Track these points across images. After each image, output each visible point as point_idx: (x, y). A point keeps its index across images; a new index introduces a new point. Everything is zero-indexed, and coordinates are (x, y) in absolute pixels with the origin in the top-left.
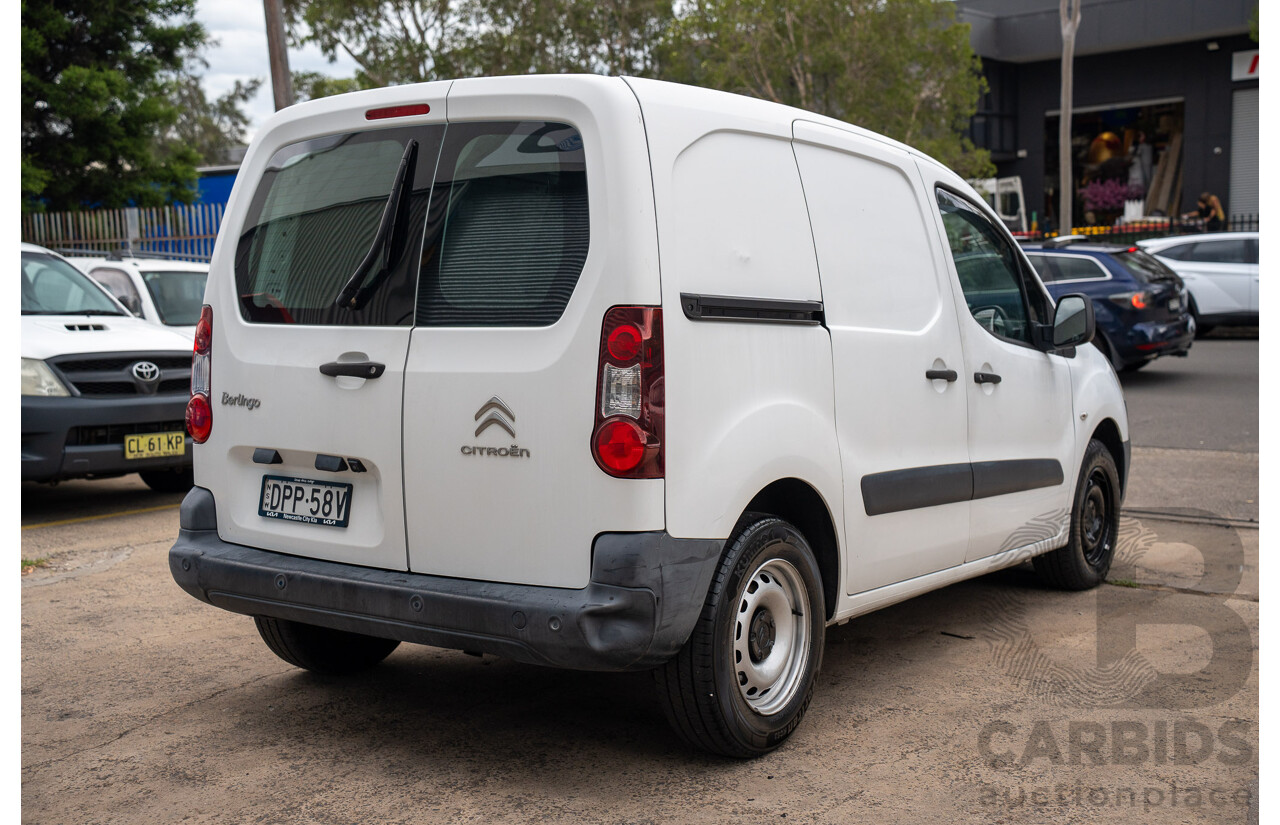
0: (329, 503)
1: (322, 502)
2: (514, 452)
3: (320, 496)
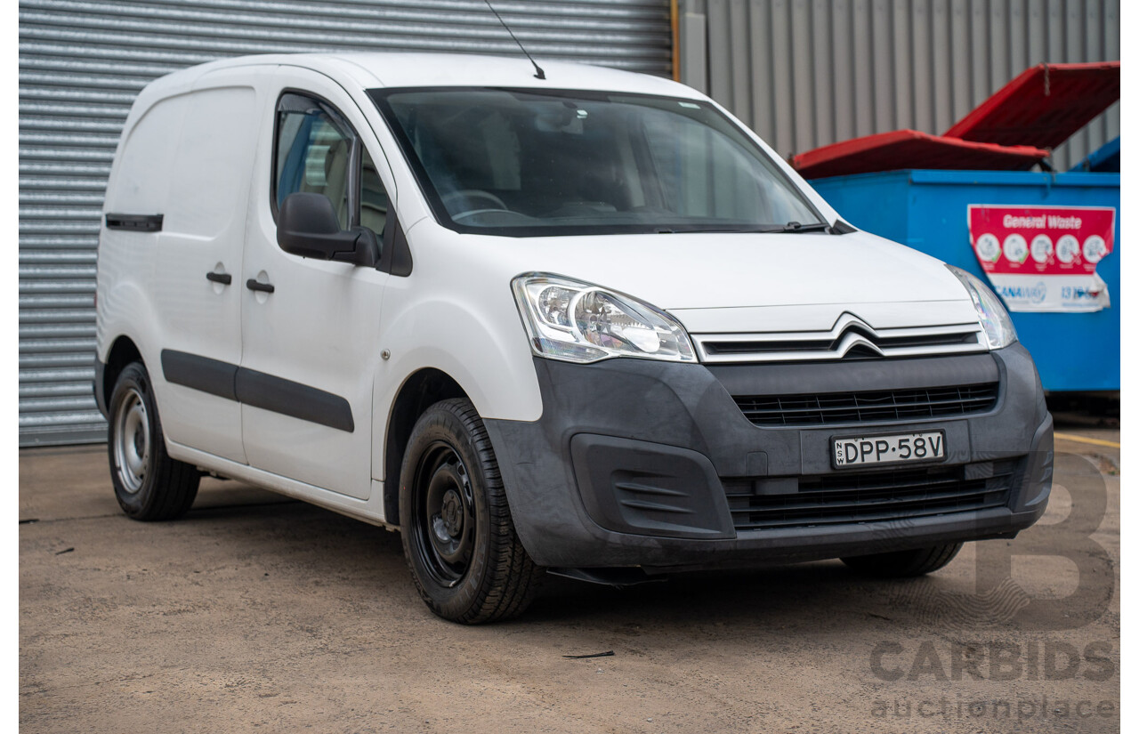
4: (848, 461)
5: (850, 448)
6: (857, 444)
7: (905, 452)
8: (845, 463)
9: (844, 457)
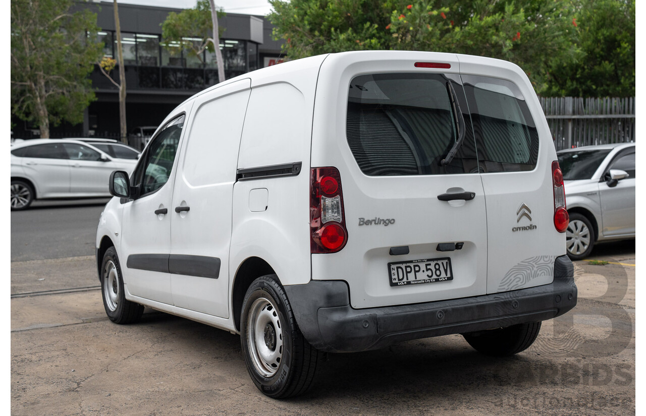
0: (439, 269)
1: (434, 270)
2: (532, 227)
3: (432, 267)
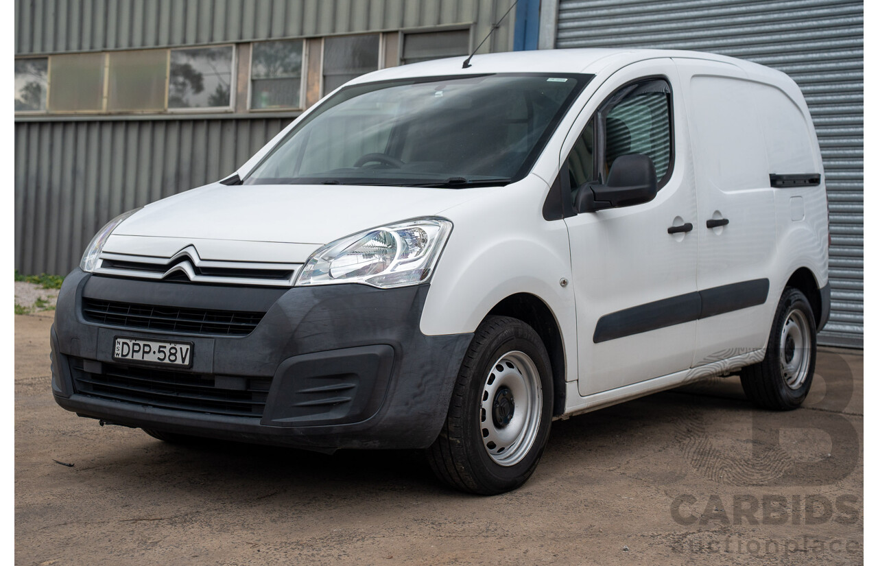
4: (122, 355)
5: (125, 346)
6: (131, 344)
7: (162, 356)
8: (120, 356)
9: (120, 352)
